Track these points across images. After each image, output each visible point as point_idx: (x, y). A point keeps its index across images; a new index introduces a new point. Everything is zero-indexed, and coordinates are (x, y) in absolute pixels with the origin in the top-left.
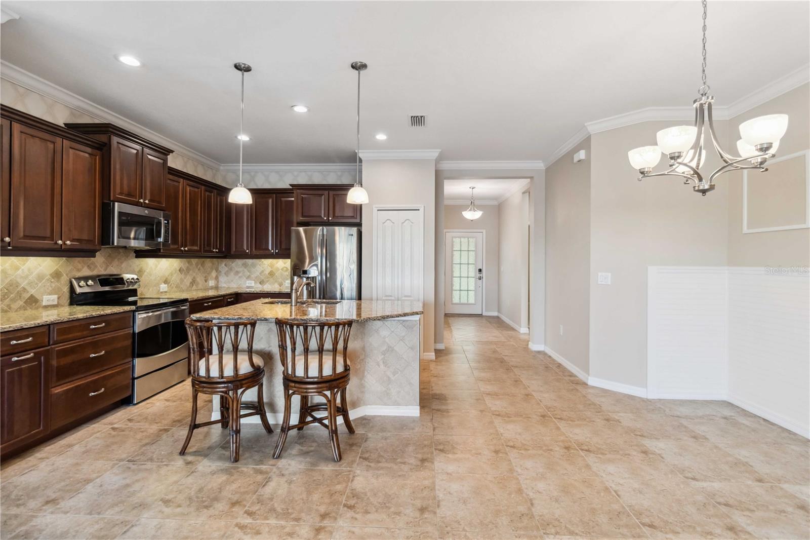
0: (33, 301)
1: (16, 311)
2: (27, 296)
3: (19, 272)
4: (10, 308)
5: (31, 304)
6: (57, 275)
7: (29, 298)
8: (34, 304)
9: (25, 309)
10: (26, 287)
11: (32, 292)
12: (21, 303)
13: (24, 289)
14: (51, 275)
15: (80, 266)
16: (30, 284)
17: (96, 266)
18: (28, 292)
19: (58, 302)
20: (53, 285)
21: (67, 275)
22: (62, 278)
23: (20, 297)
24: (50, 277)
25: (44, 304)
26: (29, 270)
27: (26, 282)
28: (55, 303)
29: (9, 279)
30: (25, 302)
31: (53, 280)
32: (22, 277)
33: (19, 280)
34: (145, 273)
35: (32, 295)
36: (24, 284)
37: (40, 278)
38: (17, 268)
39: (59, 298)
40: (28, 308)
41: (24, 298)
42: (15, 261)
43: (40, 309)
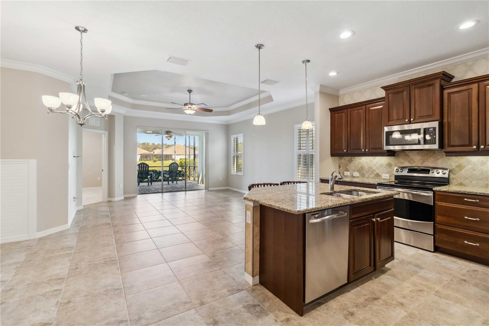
0: (378, 175)
1: (371, 178)
2: (376, 173)
3: (373, 163)
4: (369, 177)
5: (377, 177)
6: (389, 165)
7: (376, 174)
8: (378, 177)
9: (375, 179)
10: (375, 169)
11: (378, 171)
12: (373, 175)
13: (374, 170)
14: (386, 165)
15: (403, 161)
16: (377, 168)
17: (415, 162)
18: (376, 171)
19: (390, 178)
20: (387, 170)
21: (395, 165)
22: (392, 166)
23: (373, 173)
24: (386, 166)
25: (383, 177)
26: (376, 162)
27: (375, 167)
28: (389, 178)
29: (368, 166)
30: (375, 175)
31: (387, 167)
32: (373, 165)
33: (372, 166)
34: (466, 168)
35: (377, 173)
36: (374, 168)
37: (381, 166)
38: (372, 161)
39: (390, 176)
40: (376, 178)
41: (374, 174)
42: (371, 158)
43: (381, 180)
